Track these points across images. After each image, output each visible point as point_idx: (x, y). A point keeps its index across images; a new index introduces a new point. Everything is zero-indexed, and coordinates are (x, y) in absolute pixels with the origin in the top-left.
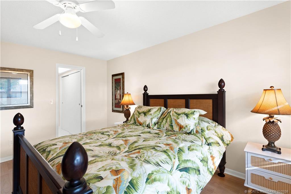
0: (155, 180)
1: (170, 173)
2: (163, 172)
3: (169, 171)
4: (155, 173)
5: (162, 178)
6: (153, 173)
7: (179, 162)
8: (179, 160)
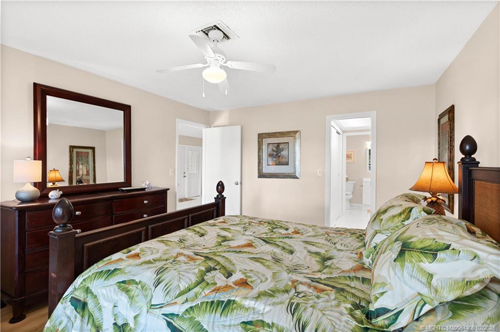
0: (127, 291)
1: (149, 307)
2: (146, 296)
3: (152, 304)
4: (139, 286)
5: (137, 299)
6: (137, 283)
7: (184, 313)
8: (186, 310)
